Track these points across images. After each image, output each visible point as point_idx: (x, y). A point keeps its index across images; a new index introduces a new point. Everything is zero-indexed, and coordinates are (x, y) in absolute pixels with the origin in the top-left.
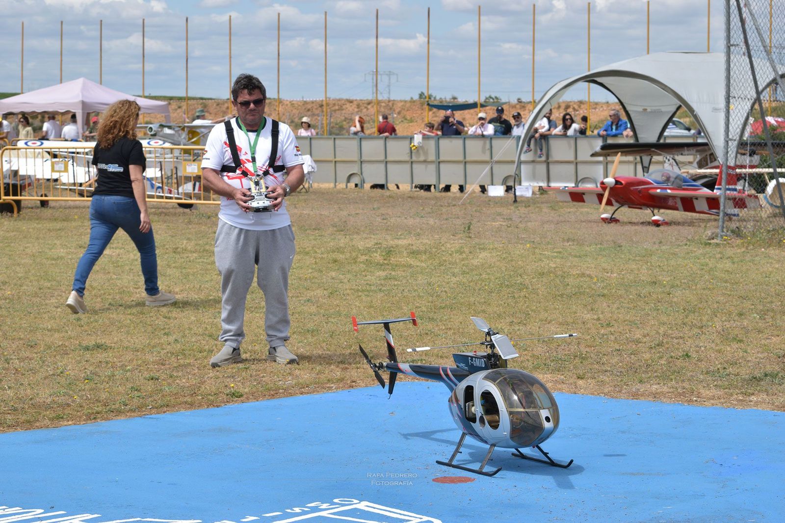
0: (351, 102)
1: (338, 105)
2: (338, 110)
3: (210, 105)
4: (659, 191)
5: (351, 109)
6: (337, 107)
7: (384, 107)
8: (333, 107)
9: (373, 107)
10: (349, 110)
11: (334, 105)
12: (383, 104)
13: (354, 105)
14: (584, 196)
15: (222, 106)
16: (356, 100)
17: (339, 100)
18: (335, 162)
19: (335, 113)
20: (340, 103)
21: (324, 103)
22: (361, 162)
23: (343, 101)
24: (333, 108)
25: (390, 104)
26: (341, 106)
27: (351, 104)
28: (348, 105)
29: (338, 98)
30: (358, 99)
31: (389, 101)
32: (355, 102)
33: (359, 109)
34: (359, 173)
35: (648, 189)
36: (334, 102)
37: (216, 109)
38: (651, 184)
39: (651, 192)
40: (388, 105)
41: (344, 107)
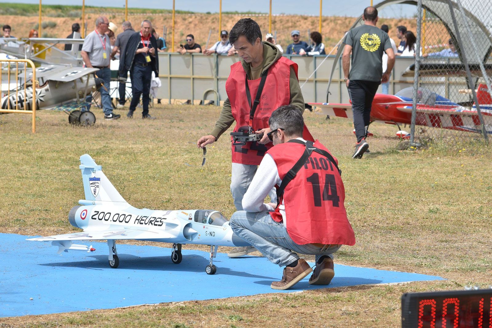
0: (306, 18)
1: (292, 22)
2: (292, 27)
3: (157, 19)
4: (405, 107)
5: (305, 26)
6: (290, 24)
7: (340, 25)
8: (286, 23)
9: (328, 24)
10: (303, 28)
11: (288, 21)
12: (339, 22)
13: (308, 23)
14: (346, 111)
15: (169, 21)
16: (311, 17)
17: (294, 16)
18: (193, 79)
19: (288, 30)
20: (294, 19)
21: (277, 19)
22: (218, 79)
23: (297, 18)
24: (286, 25)
25: (347, 22)
26: (295, 23)
27: (305, 21)
28: (302, 21)
29: (292, 14)
30: (313, 15)
31: (346, 18)
32: (310, 19)
33: (314, 27)
34: (216, 91)
35: (396, 105)
36: (287, 18)
37: (162, 23)
38: (399, 100)
39: (399, 108)
40: (344, 23)
41: (298, 24)
